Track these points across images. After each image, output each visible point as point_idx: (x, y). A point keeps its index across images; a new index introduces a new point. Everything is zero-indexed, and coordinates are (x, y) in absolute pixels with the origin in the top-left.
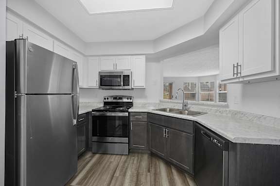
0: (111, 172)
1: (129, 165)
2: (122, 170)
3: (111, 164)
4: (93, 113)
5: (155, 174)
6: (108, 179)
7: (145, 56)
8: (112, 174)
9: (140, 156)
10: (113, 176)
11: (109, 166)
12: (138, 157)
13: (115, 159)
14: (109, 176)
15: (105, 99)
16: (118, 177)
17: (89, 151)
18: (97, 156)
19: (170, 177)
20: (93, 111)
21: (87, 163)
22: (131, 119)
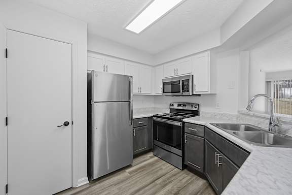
0: (155, 177)
1: (175, 179)
2: (164, 181)
3: (160, 171)
4: (153, 118)
6: (149, 181)
7: (209, 51)
8: (154, 179)
9: (194, 178)
10: (154, 181)
11: (158, 171)
12: (192, 177)
13: (166, 168)
14: (151, 180)
15: (170, 105)
16: (157, 184)
17: (152, 151)
18: (156, 158)
20: (154, 116)
21: (145, 161)
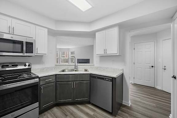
5: (72, 114)
7: (47, 29)
19: (80, 110)
22: (41, 84)
